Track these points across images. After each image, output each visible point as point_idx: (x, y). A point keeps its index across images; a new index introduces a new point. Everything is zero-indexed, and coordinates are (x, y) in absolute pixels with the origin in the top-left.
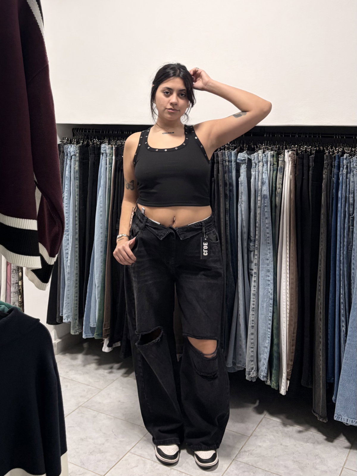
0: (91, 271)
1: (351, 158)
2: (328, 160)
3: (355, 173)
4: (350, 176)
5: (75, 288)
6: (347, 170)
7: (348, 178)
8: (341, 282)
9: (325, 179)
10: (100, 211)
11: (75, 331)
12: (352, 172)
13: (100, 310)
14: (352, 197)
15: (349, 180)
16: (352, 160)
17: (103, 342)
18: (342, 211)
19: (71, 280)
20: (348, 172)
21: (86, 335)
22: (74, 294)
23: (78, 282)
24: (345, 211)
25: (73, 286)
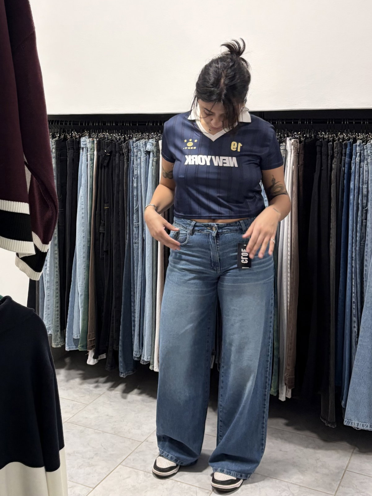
0: (73, 279)
1: (364, 145)
2: (338, 148)
3: (369, 161)
4: (364, 164)
5: (56, 298)
6: (361, 157)
7: (362, 167)
8: (353, 280)
9: (334, 169)
10: (81, 213)
11: (57, 344)
12: (365, 160)
13: (83, 320)
14: (366, 188)
15: (362, 169)
16: (366, 147)
17: (88, 354)
18: (355, 203)
19: (51, 290)
20: (361, 160)
21: (69, 347)
22: (54, 304)
23: (58, 291)
24: (358, 204)
25: (53, 296)
